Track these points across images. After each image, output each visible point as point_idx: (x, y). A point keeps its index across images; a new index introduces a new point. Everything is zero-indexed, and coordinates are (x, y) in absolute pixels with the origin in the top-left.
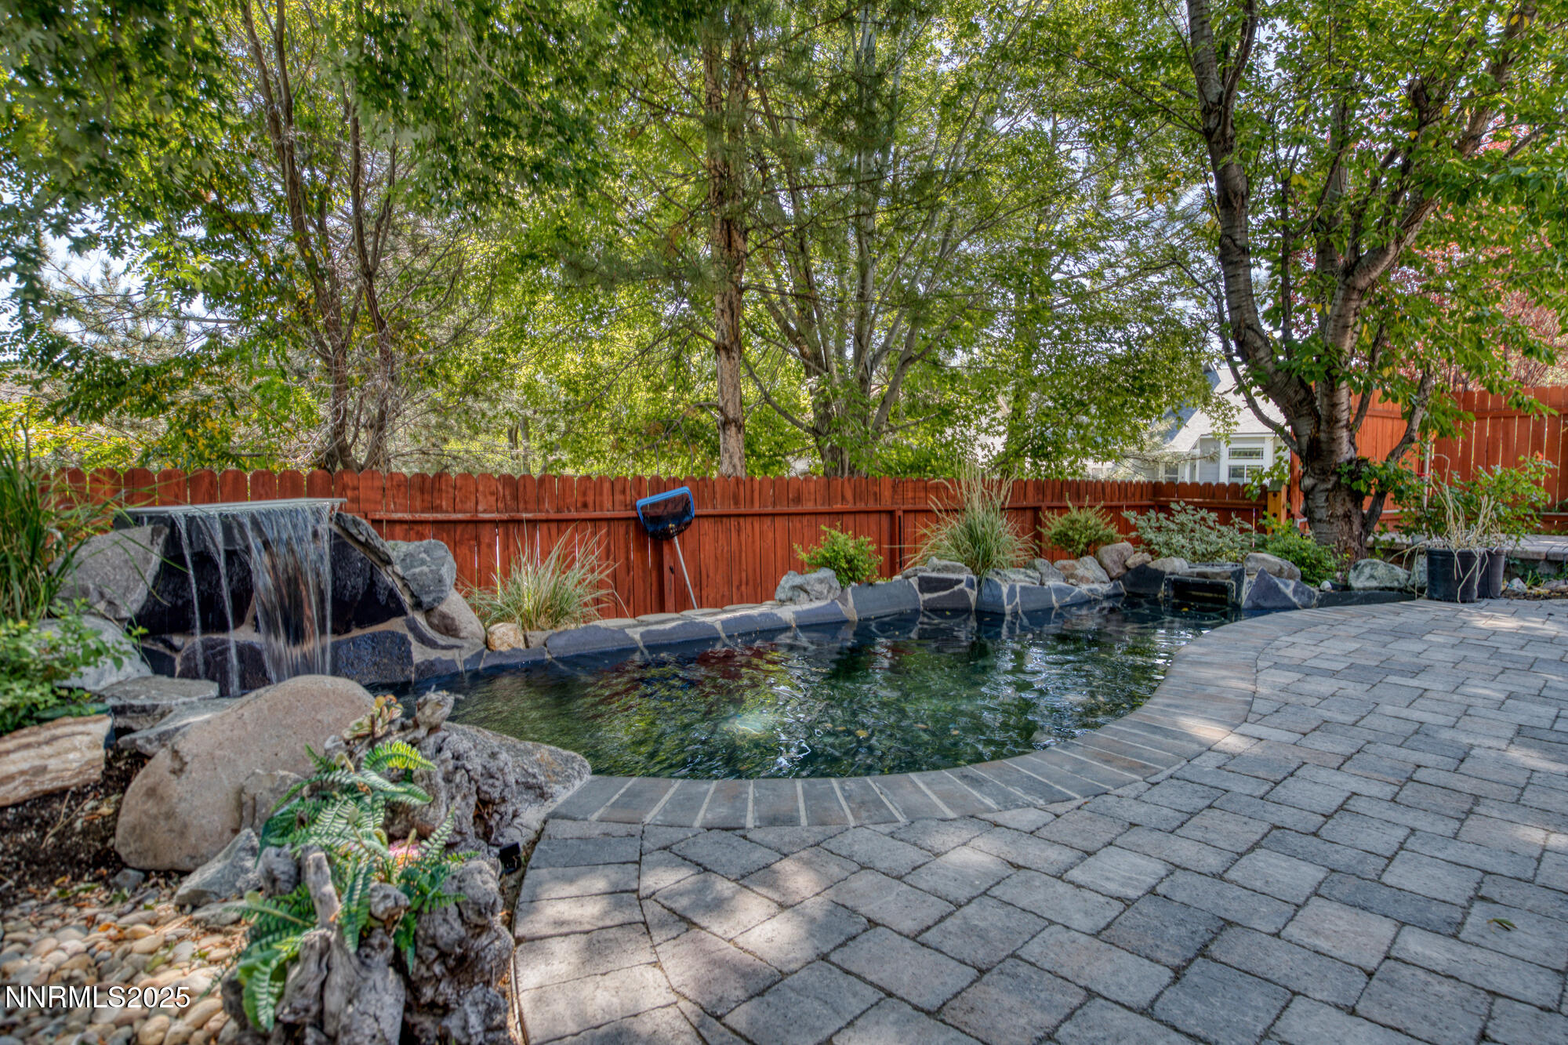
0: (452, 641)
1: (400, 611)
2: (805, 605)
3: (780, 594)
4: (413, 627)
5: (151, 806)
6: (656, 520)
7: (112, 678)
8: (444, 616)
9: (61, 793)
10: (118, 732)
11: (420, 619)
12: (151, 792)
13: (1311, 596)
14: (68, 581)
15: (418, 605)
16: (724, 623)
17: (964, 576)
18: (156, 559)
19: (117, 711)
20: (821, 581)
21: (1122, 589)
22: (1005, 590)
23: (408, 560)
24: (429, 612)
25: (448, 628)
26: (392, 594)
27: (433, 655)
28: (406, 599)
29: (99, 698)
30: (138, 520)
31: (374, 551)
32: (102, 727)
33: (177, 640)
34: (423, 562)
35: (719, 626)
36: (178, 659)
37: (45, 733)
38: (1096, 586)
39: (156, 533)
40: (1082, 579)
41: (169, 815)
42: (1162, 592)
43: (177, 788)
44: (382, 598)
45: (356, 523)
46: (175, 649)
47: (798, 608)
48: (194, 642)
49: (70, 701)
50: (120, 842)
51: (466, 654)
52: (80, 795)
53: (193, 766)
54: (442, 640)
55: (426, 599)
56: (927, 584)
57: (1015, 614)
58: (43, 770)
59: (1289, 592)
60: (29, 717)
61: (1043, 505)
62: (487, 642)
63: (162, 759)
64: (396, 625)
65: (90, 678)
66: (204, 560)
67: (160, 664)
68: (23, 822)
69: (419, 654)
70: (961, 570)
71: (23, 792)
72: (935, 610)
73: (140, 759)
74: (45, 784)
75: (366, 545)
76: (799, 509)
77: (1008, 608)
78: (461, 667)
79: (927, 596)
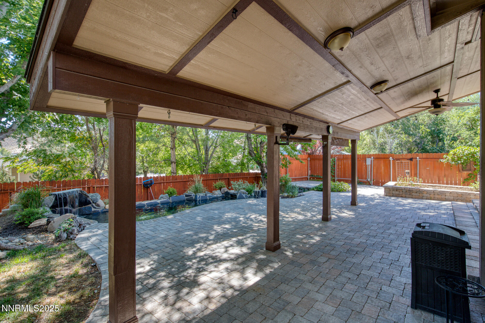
0: (99, 207)
1: (90, 203)
2: (162, 200)
3: (159, 198)
4: (93, 206)
5: (51, 226)
6: (147, 184)
7: (48, 214)
8: (98, 204)
9: (42, 225)
10: (48, 220)
11: (94, 205)
12: (51, 225)
13: (247, 196)
14: (43, 203)
15: (93, 203)
16: (147, 203)
17: (193, 194)
18: (54, 199)
19: (48, 218)
20: (165, 196)
21: (224, 195)
22: (198, 197)
23: (92, 196)
24: (95, 203)
25: (98, 206)
26: (89, 201)
27: (95, 209)
28: (92, 202)
29: (46, 216)
30: (52, 195)
31: (86, 195)
32: (46, 219)
33: (57, 209)
34: (94, 196)
35: (145, 204)
36: (57, 211)
37: (41, 220)
38: (218, 195)
39: (54, 196)
40: (216, 194)
41: (53, 227)
42: (229, 196)
43: (54, 224)
44: (88, 202)
45: (84, 192)
46: (57, 210)
47: (161, 200)
48: (58, 209)
49: (43, 217)
50: (48, 229)
51: (101, 209)
52: (44, 226)
53: (55, 222)
54: (97, 207)
55: (95, 202)
56: (186, 196)
57: (199, 200)
58: (40, 223)
59: (244, 196)
60: (39, 218)
61: (230, 178)
62: (105, 208)
63: (52, 221)
64: (90, 205)
65: (45, 214)
66: (60, 198)
67: (54, 212)
68: (38, 228)
69: (93, 209)
70: (192, 193)
71: (38, 225)
72: (187, 200)
73: (50, 222)
74: (41, 224)
75: (85, 195)
76: (176, 181)
77: (198, 200)
78: (100, 211)
79: (187, 198)
